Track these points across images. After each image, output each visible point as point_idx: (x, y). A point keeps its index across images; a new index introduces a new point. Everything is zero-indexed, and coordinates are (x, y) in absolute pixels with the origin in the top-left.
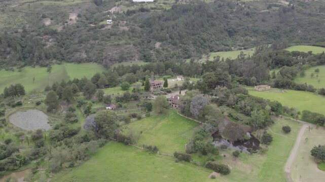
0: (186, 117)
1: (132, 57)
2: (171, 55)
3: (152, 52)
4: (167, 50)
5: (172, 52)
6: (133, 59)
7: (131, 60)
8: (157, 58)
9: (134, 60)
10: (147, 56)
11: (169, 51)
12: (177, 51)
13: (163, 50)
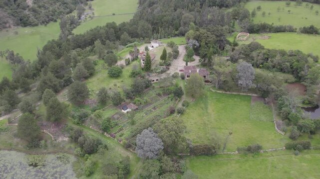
0: (228, 93)
1: (6, 23)
2: (51, 12)
3: (27, 12)
4: (44, 6)
5: (51, 9)
6: (8, 25)
7: (5, 27)
8: (37, 19)
9: (10, 27)
10: (25, 19)
11: (48, 8)
12: (56, 6)
13: (40, 7)
